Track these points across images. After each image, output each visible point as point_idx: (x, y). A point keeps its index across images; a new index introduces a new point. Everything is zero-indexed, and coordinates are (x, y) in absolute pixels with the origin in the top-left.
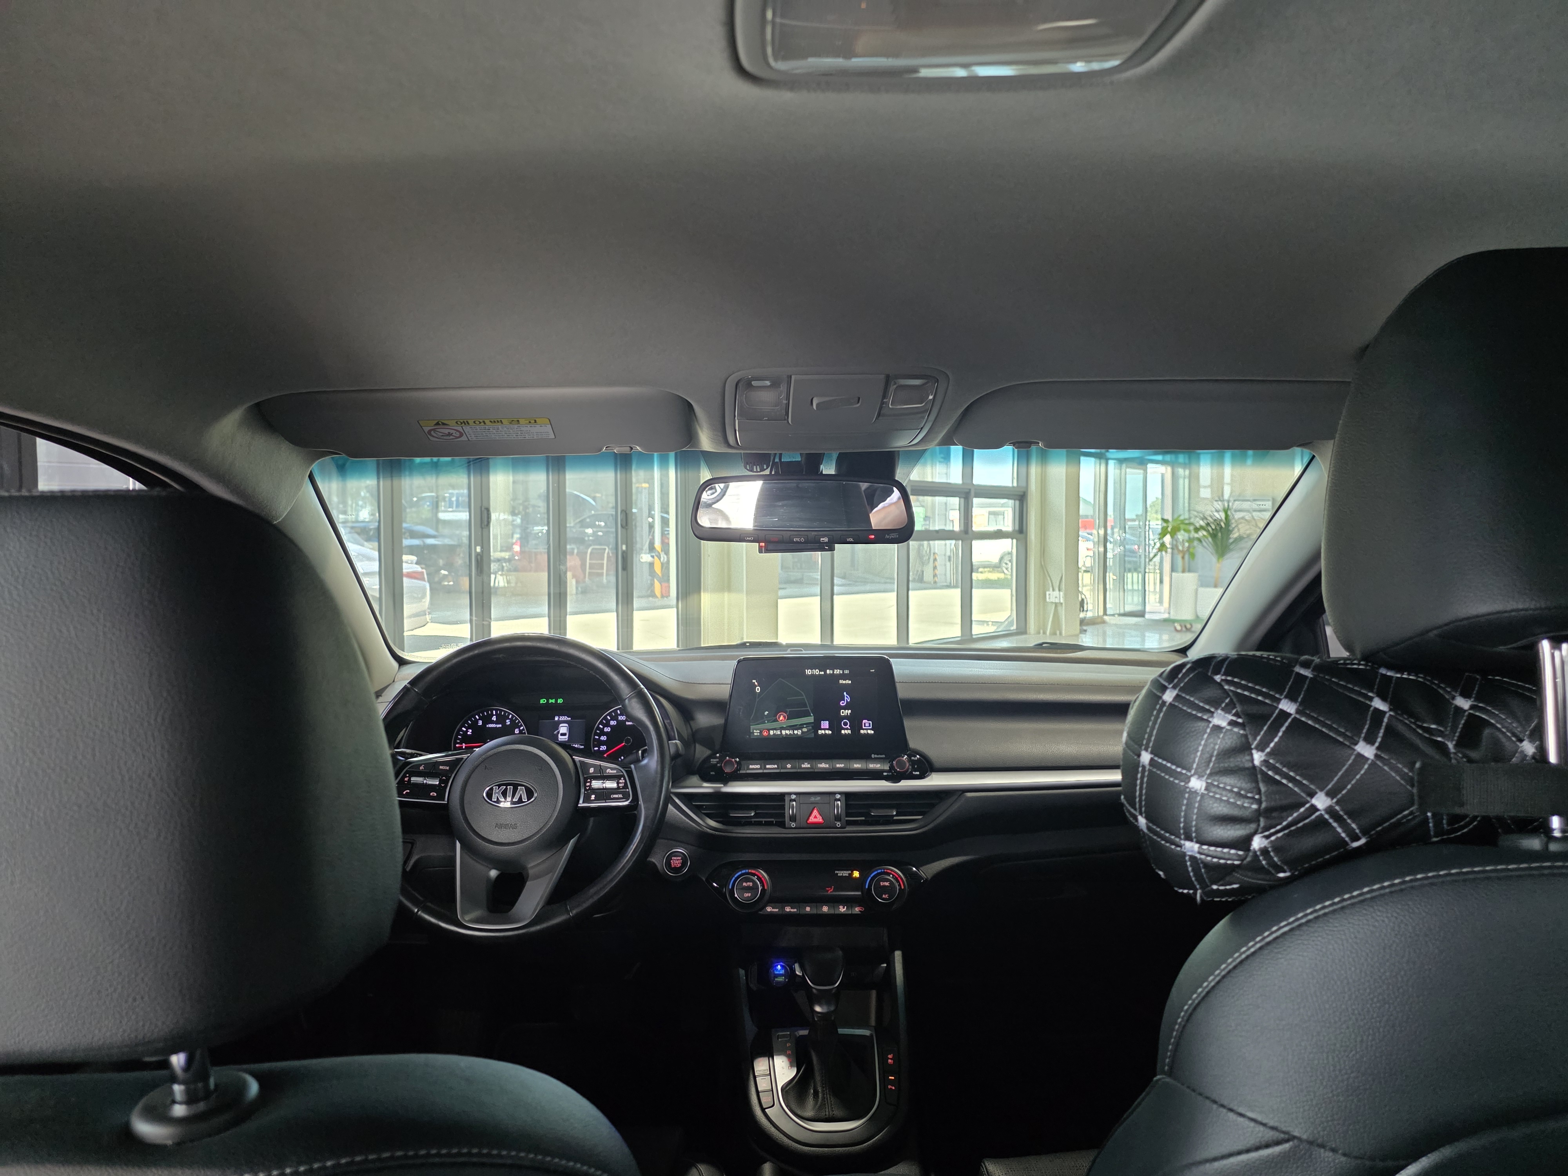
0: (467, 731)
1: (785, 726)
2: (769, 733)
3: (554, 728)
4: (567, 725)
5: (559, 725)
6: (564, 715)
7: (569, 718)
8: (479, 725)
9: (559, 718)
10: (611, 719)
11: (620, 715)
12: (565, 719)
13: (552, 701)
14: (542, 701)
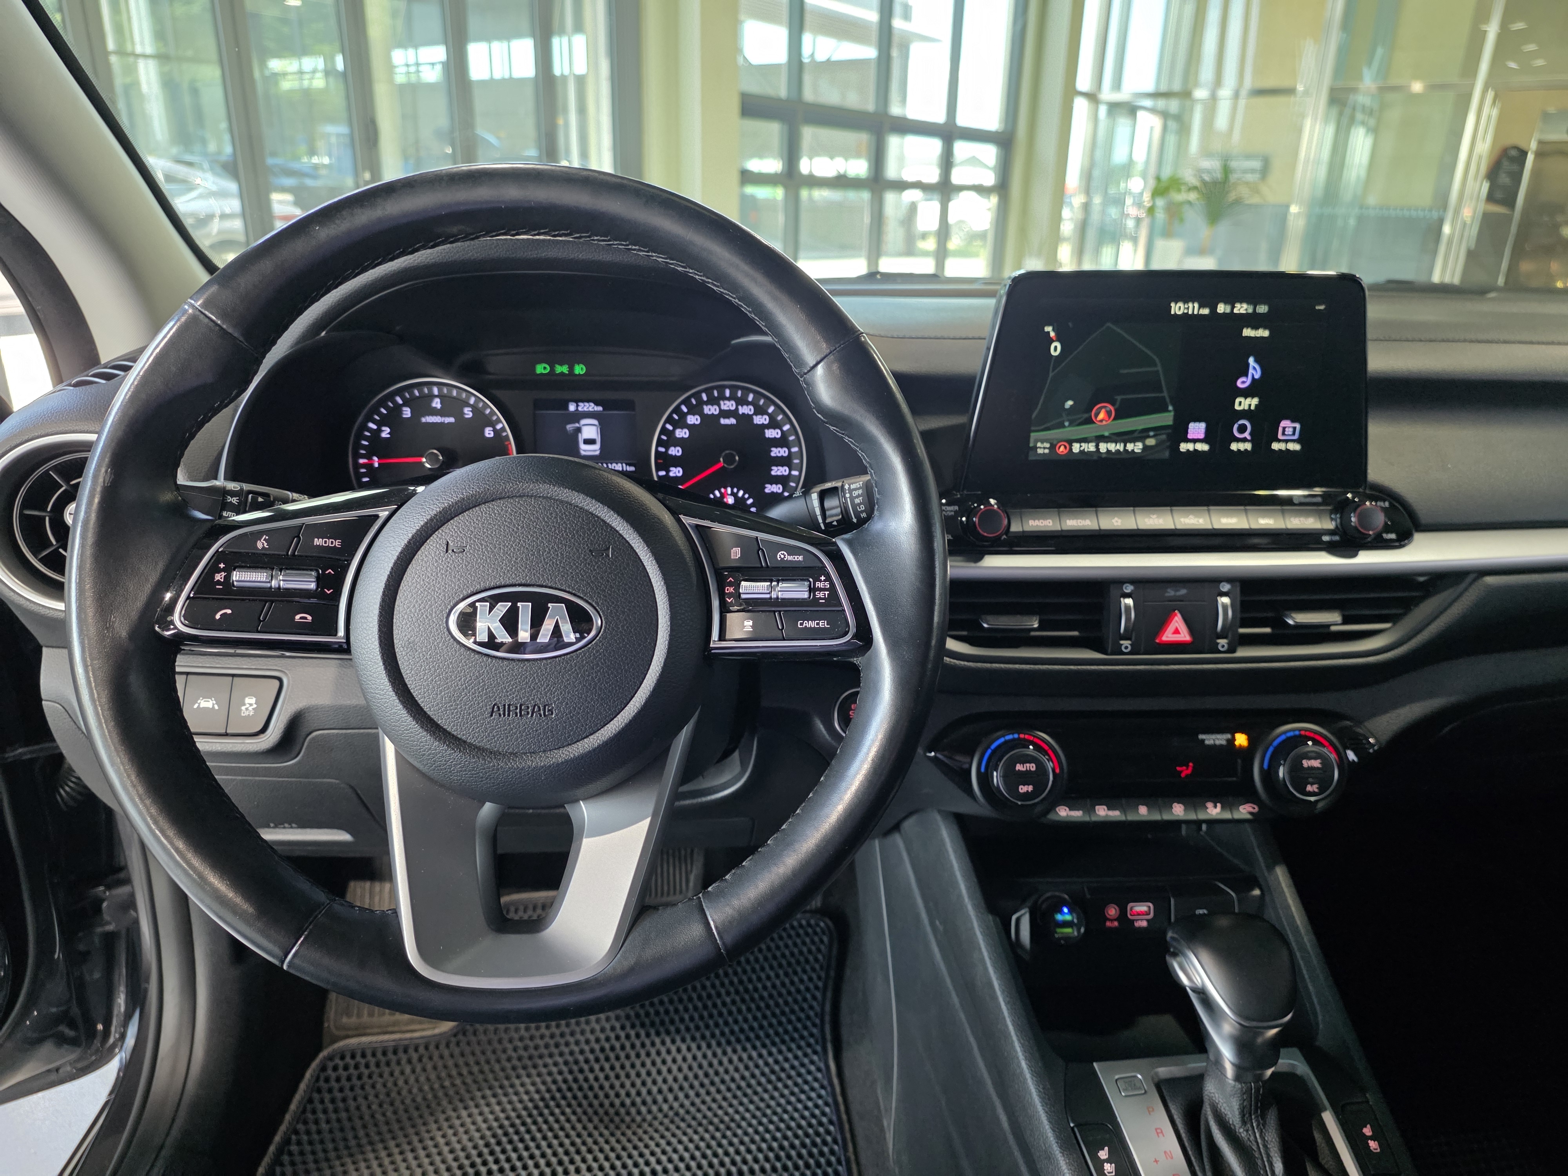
0: (379, 431)
1: (1106, 434)
2: (1071, 449)
3: (570, 427)
4: (595, 422)
5: (578, 422)
6: (588, 401)
7: (600, 408)
8: (404, 416)
9: (577, 406)
10: (689, 413)
11: (707, 403)
12: (591, 409)
13: (562, 369)
14: (541, 369)
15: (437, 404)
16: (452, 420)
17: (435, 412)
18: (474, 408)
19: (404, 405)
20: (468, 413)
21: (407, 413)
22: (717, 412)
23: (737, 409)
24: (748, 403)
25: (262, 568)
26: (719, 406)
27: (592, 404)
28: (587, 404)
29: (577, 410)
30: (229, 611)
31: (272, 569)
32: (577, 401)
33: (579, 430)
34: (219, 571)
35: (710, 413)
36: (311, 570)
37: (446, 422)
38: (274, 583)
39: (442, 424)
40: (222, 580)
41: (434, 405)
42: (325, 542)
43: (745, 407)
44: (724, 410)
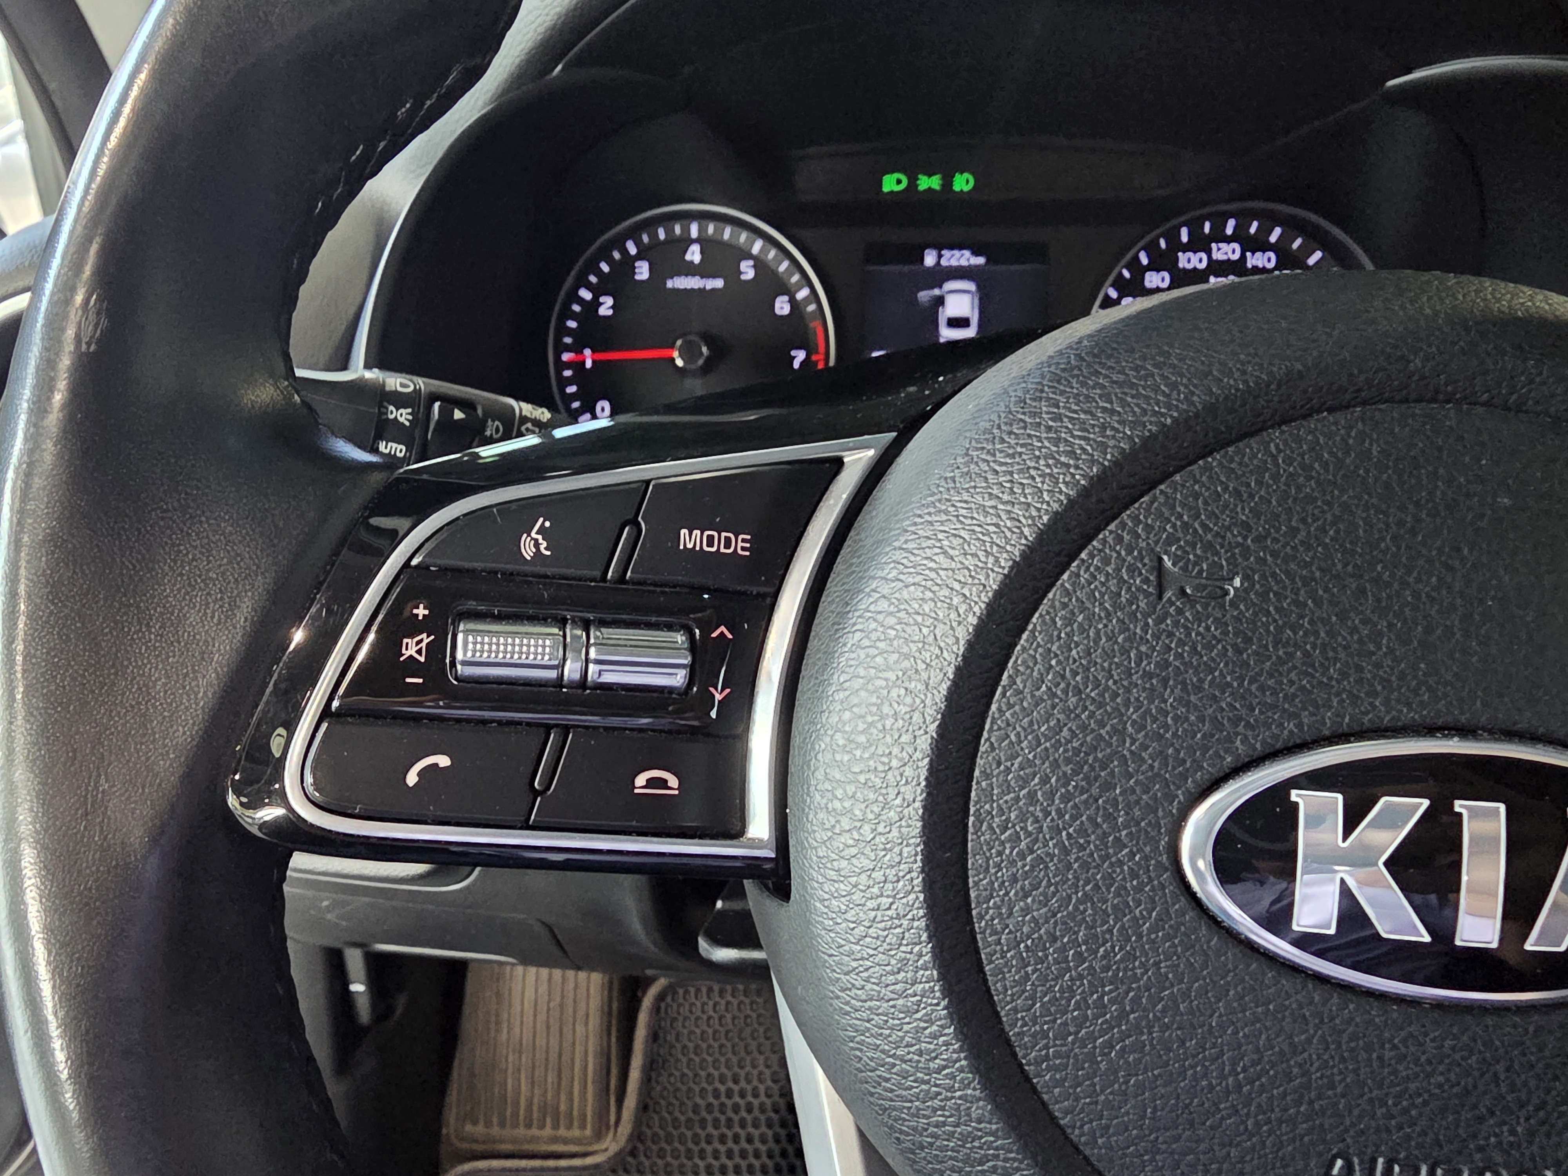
0: (596, 304)
3: (924, 296)
4: (971, 286)
5: (941, 287)
6: (961, 248)
7: (981, 260)
8: (637, 277)
9: (940, 256)
10: (1150, 268)
11: (1186, 248)
12: (964, 263)
13: (929, 183)
14: (891, 183)
15: (694, 254)
16: (719, 283)
17: (690, 270)
18: (760, 264)
19: (639, 257)
20: (748, 271)
21: (643, 271)
22: (1203, 265)
23: (1243, 257)
24: (1264, 247)
25: (533, 619)
26: (1209, 253)
27: (967, 253)
28: (957, 253)
29: (938, 263)
30: (444, 761)
31: (562, 623)
32: (939, 248)
33: (940, 301)
34: (414, 627)
35: (1189, 266)
36: (670, 627)
37: (708, 287)
38: (571, 670)
39: (702, 291)
40: (422, 659)
41: (688, 257)
42: (710, 543)
43: (1258, 254)
44: (1217, 261)
